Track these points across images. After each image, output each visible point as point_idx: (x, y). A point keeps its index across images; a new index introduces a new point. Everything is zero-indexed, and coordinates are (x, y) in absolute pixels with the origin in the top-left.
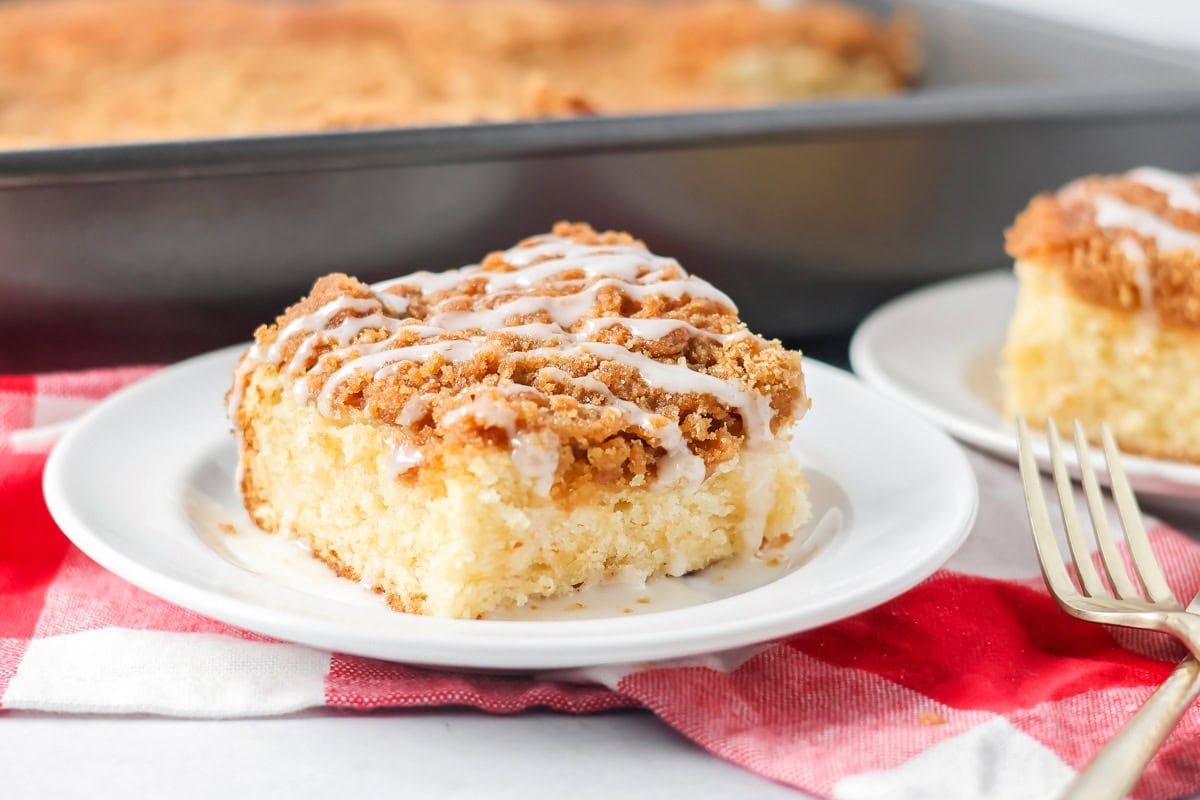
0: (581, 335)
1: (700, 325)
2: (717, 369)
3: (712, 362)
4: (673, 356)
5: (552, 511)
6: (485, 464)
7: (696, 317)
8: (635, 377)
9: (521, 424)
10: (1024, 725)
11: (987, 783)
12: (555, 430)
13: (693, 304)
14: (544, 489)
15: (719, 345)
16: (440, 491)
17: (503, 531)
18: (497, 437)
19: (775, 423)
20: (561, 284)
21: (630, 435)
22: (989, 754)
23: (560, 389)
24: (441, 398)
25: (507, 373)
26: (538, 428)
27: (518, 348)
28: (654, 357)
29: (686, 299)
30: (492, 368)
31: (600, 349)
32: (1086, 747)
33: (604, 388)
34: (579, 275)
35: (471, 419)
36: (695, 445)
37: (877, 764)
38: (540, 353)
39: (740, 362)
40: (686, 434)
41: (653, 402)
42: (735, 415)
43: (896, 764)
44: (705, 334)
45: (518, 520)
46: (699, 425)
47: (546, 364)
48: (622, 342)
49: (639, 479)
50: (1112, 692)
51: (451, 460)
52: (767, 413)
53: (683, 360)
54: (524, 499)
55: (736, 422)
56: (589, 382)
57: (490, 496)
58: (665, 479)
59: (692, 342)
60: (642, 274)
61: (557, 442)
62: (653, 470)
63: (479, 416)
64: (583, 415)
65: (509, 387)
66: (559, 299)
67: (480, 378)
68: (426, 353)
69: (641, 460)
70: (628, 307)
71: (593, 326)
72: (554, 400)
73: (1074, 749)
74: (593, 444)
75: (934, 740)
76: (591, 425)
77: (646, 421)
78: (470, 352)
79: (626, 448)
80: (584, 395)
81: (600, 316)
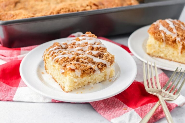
0: (86, 53)
1: (102, 52)
2: (103, 58)
3: (103, 57)
4: (98, 56)
5: (81, 78)
6: (72, 74)
7: (101, 50)
8: (92, 60)
9: (76, 68)
10: (136, 111)
11: (130, 120)
12: (80, 69)
13: (101, 48)
14: (79, 76)
15: (104, 54)
16: (66, 76)
17: (74, 81)
18: (73, 70)
19: (110, 65)
20: (84, 44)
21: (91, 68)
22: (131, 115)
23: (82, 62)
24: (67, 63)
25: (76, 60)
26: (78, 69)
27: (78, 55)
28: (95, 57)
29: (100, 47)
30: (74, 59)
31: (88, 56)
32: (144, 114)
33: (88, 62)
34: (87, 43)
35: (70, 68)
36: (99, 69)
37: (117, 116)
38: (80, 56)
39: (106, 57)
40: (98, 68)
41: (94, 63)
42: (105, 64)
43: (119, 116)
44: (102, 53)
45: (76, 80)
46: (100, 66)
47: (81, 58)
48: (91, 54)
49: (92, 73)
50: (149, 104)
51: (68, 72)
52: (109, 64)
53: (99, 57)
54: (77, 77)
55: (105, 65)
56: (86, 61)
57: (72, 78)
58: (95, 73)
59: (100, 54)
60: (95, 43)
61: (81, 71)
62: (94, 72)
63: (71, 68)
64: (85, 66)
65: (76, 62)
66: (84, 47)
67: (72, 60)
68: (66, 56)
69: (92, 71)
70: (93, 49)
71: (88, 52)
72: (81, 64)
73: (142, 115)
74: (86, 70)
75: (124, 113)
76: (85, 68)
77: (93, 66)
78: (71, 56)
79: (90, 70)
80: (85, 63)
81: (89, 50)
